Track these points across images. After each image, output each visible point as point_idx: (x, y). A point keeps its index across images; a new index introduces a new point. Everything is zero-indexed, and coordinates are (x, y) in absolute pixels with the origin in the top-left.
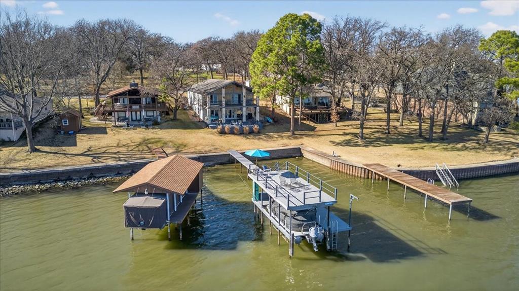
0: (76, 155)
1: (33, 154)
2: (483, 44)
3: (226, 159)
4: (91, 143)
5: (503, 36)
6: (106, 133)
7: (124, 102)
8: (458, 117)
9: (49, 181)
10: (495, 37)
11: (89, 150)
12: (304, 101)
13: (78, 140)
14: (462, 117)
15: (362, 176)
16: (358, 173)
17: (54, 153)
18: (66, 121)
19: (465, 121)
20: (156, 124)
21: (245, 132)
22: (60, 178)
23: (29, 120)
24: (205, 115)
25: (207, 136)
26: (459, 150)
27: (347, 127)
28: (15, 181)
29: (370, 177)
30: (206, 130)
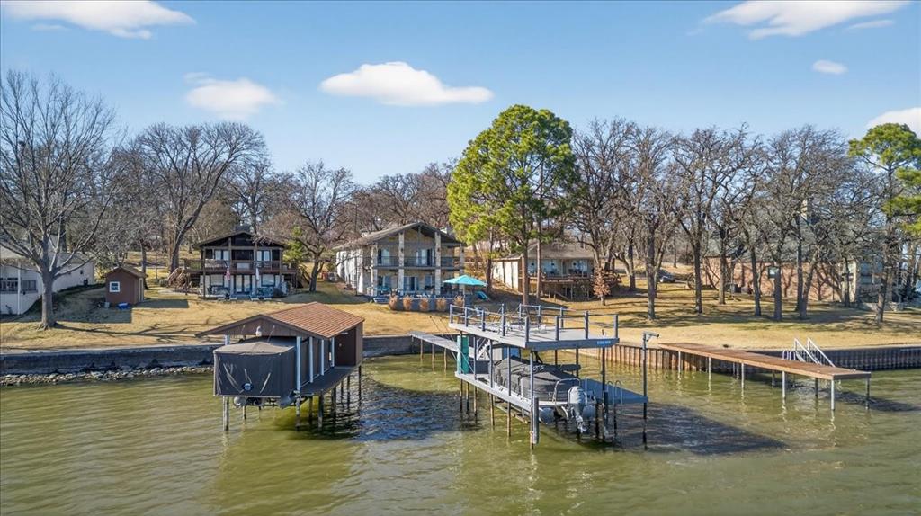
0: (128, 334)
1: (49, 330)
2: (855, 147)
3: (405, 346)
4: (157, 319)
5: (887, 132)
6: (187, 307)
7: (222, 258)
8: (824, 291)
9: (75, 370)
10: (874, 134)
11: (153, 329)
12: (543, 267)
13: (133, 315)
14: (830, 290)
15: (660, 365)
16: (651, 361)
17: (88, 331)
18: (116, 285)
19: (837, 297)
20: (277, 295)
21: (439, 307)
22: (95, 365)
23: (50, 270)
24: (366, 284)
25: (371, 314)
26: (832, 330)
27: (623, 306)
28: (9, 368)
29: (673, 366)
30: (367, 304)
